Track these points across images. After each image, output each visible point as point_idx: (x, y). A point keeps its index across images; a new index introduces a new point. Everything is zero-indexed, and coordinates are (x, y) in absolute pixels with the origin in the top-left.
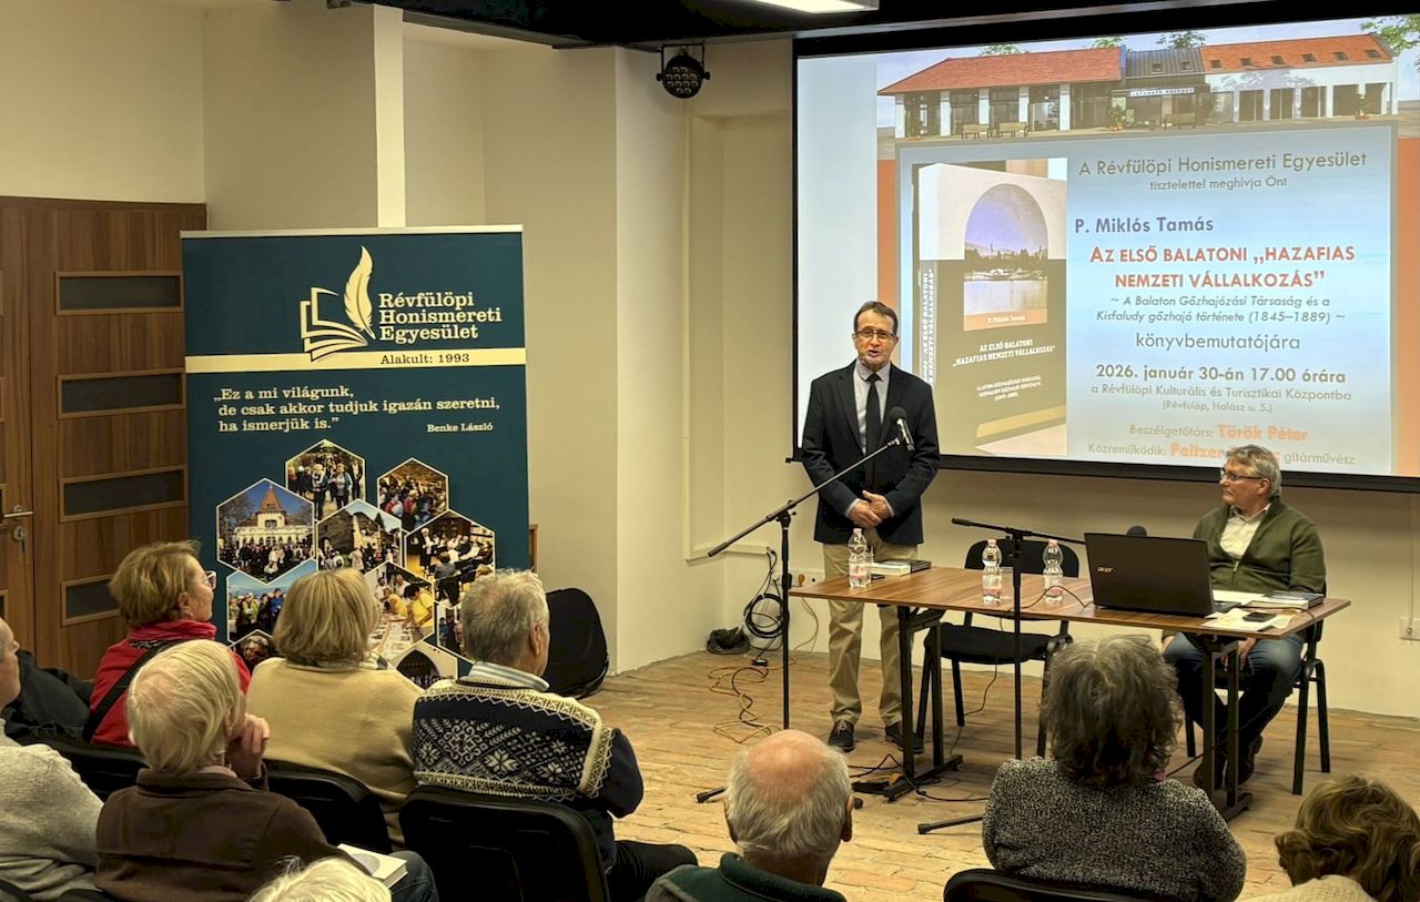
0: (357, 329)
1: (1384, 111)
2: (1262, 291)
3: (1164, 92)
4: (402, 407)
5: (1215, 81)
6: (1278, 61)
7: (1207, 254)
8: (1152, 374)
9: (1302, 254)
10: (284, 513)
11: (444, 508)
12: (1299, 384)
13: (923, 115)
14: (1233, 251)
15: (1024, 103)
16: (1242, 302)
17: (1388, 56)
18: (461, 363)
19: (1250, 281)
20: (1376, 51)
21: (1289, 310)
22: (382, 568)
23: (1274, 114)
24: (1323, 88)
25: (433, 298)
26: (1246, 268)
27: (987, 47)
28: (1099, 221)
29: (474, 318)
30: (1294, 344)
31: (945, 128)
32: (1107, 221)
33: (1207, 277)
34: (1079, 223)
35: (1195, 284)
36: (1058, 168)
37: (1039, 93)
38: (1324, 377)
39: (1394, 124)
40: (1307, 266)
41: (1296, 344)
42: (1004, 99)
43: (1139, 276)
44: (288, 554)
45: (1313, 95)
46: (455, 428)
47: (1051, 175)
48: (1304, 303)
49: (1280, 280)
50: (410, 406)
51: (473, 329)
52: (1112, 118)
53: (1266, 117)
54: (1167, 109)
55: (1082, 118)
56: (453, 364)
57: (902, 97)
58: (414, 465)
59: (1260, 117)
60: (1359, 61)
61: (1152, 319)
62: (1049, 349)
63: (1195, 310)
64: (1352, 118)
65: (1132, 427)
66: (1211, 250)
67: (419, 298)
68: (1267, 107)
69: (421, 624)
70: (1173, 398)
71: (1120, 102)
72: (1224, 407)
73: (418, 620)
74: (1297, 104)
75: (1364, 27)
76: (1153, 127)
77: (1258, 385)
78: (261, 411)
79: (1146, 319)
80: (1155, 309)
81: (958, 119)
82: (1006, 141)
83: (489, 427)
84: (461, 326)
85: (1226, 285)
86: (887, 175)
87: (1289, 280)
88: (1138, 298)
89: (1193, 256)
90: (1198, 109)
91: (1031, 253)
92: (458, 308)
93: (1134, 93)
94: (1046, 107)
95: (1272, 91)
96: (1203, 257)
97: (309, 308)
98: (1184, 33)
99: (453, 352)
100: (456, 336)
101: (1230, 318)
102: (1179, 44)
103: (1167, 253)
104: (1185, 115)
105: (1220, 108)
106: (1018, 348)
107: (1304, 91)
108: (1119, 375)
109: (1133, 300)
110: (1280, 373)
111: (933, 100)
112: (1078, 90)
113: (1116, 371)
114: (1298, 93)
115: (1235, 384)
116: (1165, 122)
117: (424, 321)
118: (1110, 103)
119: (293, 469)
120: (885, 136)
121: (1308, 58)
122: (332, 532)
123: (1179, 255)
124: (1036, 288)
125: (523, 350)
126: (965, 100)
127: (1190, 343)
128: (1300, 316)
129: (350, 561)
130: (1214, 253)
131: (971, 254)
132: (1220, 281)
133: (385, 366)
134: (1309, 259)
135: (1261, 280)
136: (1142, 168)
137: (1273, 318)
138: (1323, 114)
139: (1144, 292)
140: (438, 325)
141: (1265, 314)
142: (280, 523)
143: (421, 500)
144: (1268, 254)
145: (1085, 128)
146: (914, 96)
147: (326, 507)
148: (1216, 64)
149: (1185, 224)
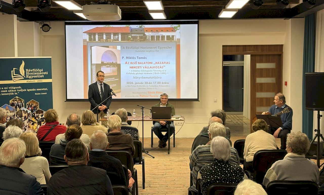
0: (22, 76)
1: (174, 40)
2: (155, 69)
3: (138, 35)
4: (31, 90)
5: (147, 34)
6: (157, 31)
7: (146, 63)
8: (137, 83)
9: (161, 63)
10: (10, 110)
11: (38, 109)
12: (161, 84)
13: (92, 37)
14: (150, 62)
15: (112, 36)
16: (152, 71)
17: (175, 31)
18: (41, 82)
19: (153, 67)
20: (173, 30)
21: (159, 72)
22: (28, 120)
23: (157, 40)
24: (165, 36)
25: (36, 70)
26: (152, 65)
27: (105, 25)
28: (127, 57)
29: (43, 73)
30: (160, 78)
31: (97, 40)
32: (128, 57)
33: (146, 67)
34: (123, 57)
35: (144, 68)
36: (119, 48)
37: (115, 34)
38: (165, 83)
39: (176, 42)
40: (162, 65)
41: (161, 78)
42: (108, 35)
43: (134, 67)
44: (11, 118)
45: (163, 37)
46: (40, 94)
47: (118, 49)
48: (162, 71)
49: (158, 67)
50: (32, 90)
51: (43, 75)
52: (128, 39)
53: (155, 40)
54: (138, 38)
55: (123, 39)
56: (39, 82)
57: (88, 33)
58: (33, 101)
59: (154, 40)
60: (170, 32)
61: (136, 74)
62: (118, 79)
63: (144, 72)
64: (169, 41)
65: (133, 92)
66: (146, 62)
67: (33, 70)
68: (155, 38)
69: (35, 130)
70: (140, 87)
71: (130, 36)
72: (149, 89)
73: (34, 129)
74: (160, 38)
75: (171, 26)
76: (136, 41)
77: (155, 85)
78: (5, 91)
79: (135, 74)
80: (137, 72)
81: (99, 38)
82: (109, 42)
83: (46, 93)
84: (41, 75)
85: (149, 68)
86: (85, 48)
87: (159, 67)
88: (134, 70)
89: (143, 63)
90: (144, 38)
91: (114, 63)
92: (40, 72)
93: (132, 35)
94: (116, 37)
95: (156, 36)
96: (145, 63)
97: (13, 72)
98: (141, 25)
99: (39, 80)
100: (40, 77)
101: (150, 74)
102: (140, 27)
103: (139, 63)
104: (142, 39)
105: (147, 38)
106: (112, 79)
107: (162, 36)
108: (131, 84)
109: (133, 71)
110: (158, 83)
111: (94, 34)
112: (122, 34)
113: (130, 83)
114: (161, 36)
115: (151, 85)
116: (138, 40)
117: (34, 74)
118: (128, 37)
119: (11, 102)
120: (85, 41)
121: (162, 31)
122: (18, 114)
123: (141, 63)
124: (115, 69)
125: (52, 79)
126: (101, 35)
127: (143, 78)
128: (161, 73)
129: (22, 119)
130: (147, 63)
131: (102, 63)
132: (148, 67)
133: (27, 82)
134: (163, 64)
135: (155, 67)
136: (134, 48)
137: (157, 73)
138: (165, 40)
139: (135, 69)
140: (37, 75)
141: (156, 73)
142: (9, 112)
143: (34, 107)
144: (156, 63)
145: (124, 41)
146: (90, 33)
147: (17, 109)
148: (147, 31)
149: (142, 58)
